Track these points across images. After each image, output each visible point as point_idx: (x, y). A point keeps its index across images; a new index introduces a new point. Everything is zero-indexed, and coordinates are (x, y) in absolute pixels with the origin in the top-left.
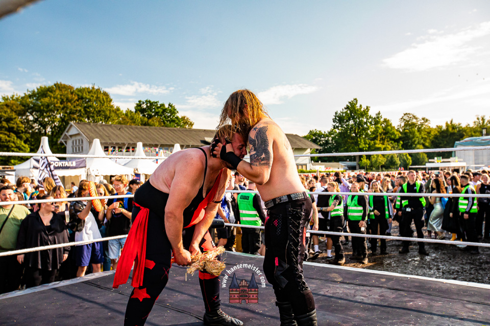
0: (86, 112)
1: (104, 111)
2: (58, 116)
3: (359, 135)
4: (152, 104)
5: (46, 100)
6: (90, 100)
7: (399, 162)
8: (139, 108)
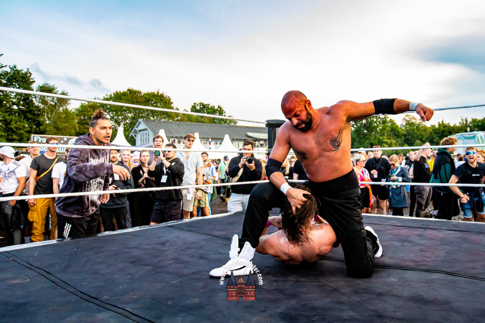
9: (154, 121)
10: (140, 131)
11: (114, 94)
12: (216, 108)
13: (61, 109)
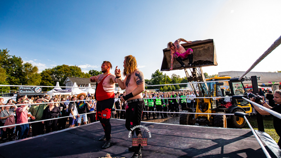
0: (73, 74)
1: (79, 74)
2: (63, 75)
3: (159, 81)
4: (94, 71)
5: (60, 70)
6: (74, 70)
7: (172, 89)
8: (90, 73)
9: (73, 77)
10: (67, 82)
11: (57, 67)
12: (99, 72)
13: (34, 73)
